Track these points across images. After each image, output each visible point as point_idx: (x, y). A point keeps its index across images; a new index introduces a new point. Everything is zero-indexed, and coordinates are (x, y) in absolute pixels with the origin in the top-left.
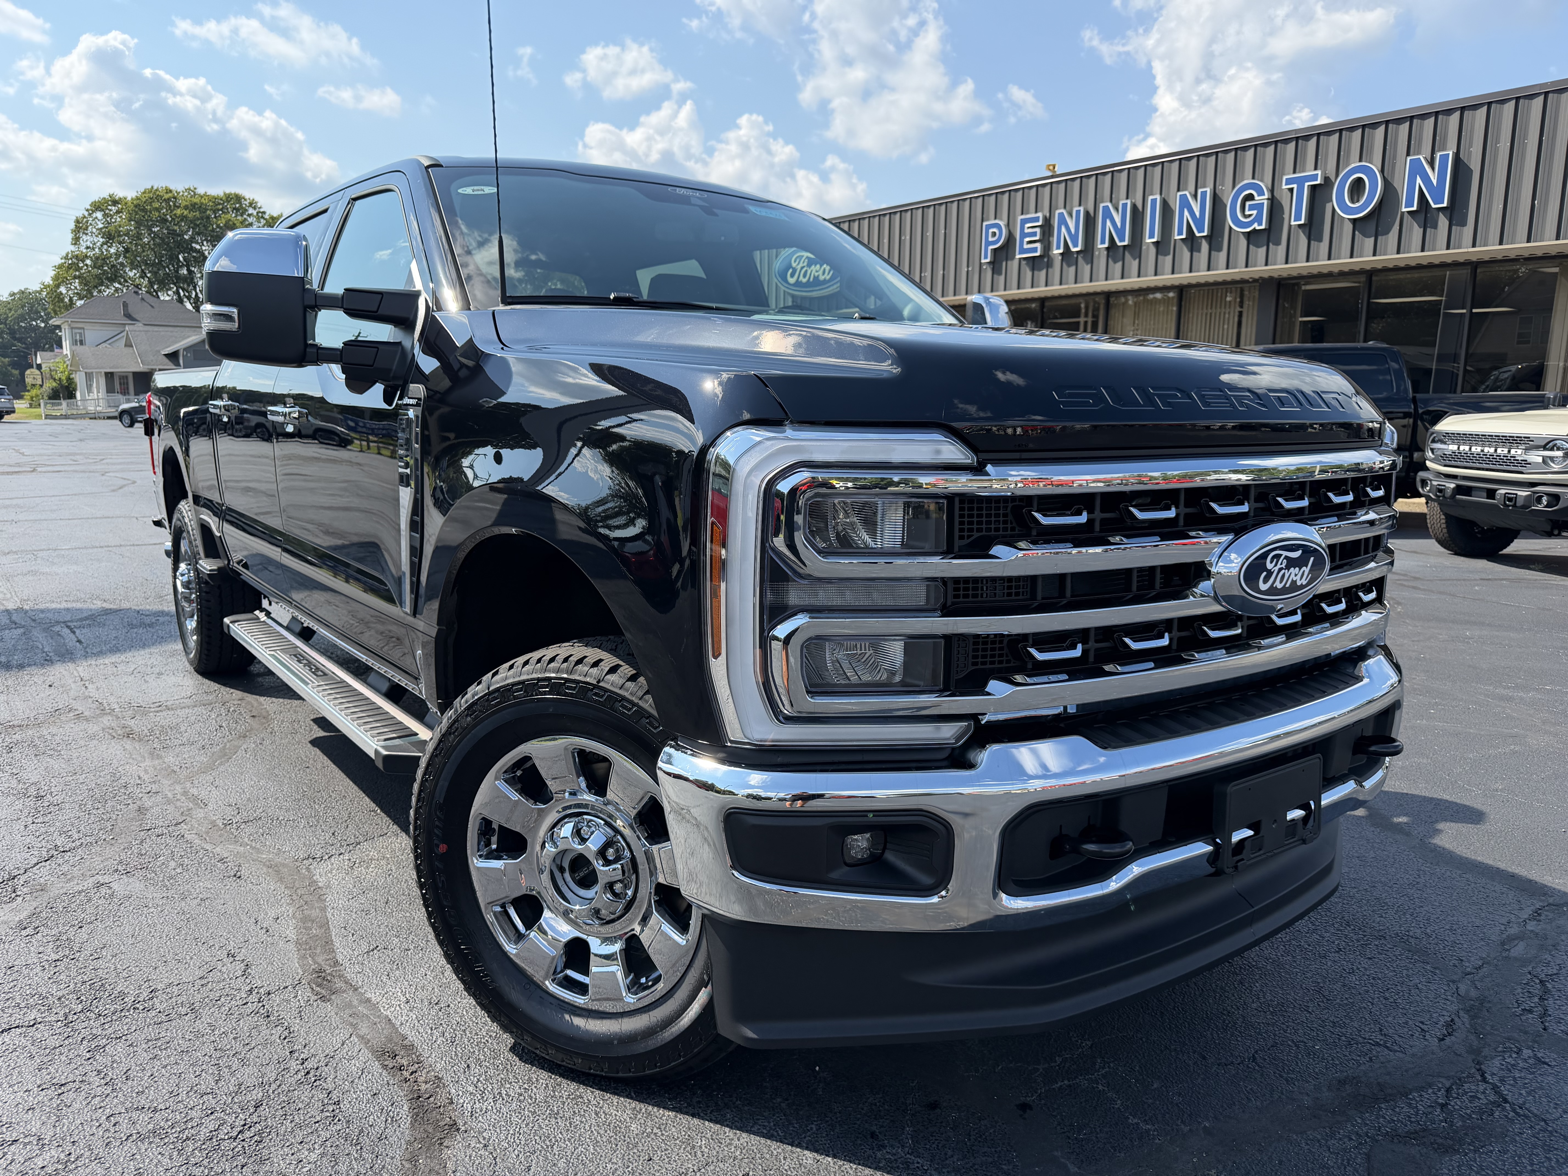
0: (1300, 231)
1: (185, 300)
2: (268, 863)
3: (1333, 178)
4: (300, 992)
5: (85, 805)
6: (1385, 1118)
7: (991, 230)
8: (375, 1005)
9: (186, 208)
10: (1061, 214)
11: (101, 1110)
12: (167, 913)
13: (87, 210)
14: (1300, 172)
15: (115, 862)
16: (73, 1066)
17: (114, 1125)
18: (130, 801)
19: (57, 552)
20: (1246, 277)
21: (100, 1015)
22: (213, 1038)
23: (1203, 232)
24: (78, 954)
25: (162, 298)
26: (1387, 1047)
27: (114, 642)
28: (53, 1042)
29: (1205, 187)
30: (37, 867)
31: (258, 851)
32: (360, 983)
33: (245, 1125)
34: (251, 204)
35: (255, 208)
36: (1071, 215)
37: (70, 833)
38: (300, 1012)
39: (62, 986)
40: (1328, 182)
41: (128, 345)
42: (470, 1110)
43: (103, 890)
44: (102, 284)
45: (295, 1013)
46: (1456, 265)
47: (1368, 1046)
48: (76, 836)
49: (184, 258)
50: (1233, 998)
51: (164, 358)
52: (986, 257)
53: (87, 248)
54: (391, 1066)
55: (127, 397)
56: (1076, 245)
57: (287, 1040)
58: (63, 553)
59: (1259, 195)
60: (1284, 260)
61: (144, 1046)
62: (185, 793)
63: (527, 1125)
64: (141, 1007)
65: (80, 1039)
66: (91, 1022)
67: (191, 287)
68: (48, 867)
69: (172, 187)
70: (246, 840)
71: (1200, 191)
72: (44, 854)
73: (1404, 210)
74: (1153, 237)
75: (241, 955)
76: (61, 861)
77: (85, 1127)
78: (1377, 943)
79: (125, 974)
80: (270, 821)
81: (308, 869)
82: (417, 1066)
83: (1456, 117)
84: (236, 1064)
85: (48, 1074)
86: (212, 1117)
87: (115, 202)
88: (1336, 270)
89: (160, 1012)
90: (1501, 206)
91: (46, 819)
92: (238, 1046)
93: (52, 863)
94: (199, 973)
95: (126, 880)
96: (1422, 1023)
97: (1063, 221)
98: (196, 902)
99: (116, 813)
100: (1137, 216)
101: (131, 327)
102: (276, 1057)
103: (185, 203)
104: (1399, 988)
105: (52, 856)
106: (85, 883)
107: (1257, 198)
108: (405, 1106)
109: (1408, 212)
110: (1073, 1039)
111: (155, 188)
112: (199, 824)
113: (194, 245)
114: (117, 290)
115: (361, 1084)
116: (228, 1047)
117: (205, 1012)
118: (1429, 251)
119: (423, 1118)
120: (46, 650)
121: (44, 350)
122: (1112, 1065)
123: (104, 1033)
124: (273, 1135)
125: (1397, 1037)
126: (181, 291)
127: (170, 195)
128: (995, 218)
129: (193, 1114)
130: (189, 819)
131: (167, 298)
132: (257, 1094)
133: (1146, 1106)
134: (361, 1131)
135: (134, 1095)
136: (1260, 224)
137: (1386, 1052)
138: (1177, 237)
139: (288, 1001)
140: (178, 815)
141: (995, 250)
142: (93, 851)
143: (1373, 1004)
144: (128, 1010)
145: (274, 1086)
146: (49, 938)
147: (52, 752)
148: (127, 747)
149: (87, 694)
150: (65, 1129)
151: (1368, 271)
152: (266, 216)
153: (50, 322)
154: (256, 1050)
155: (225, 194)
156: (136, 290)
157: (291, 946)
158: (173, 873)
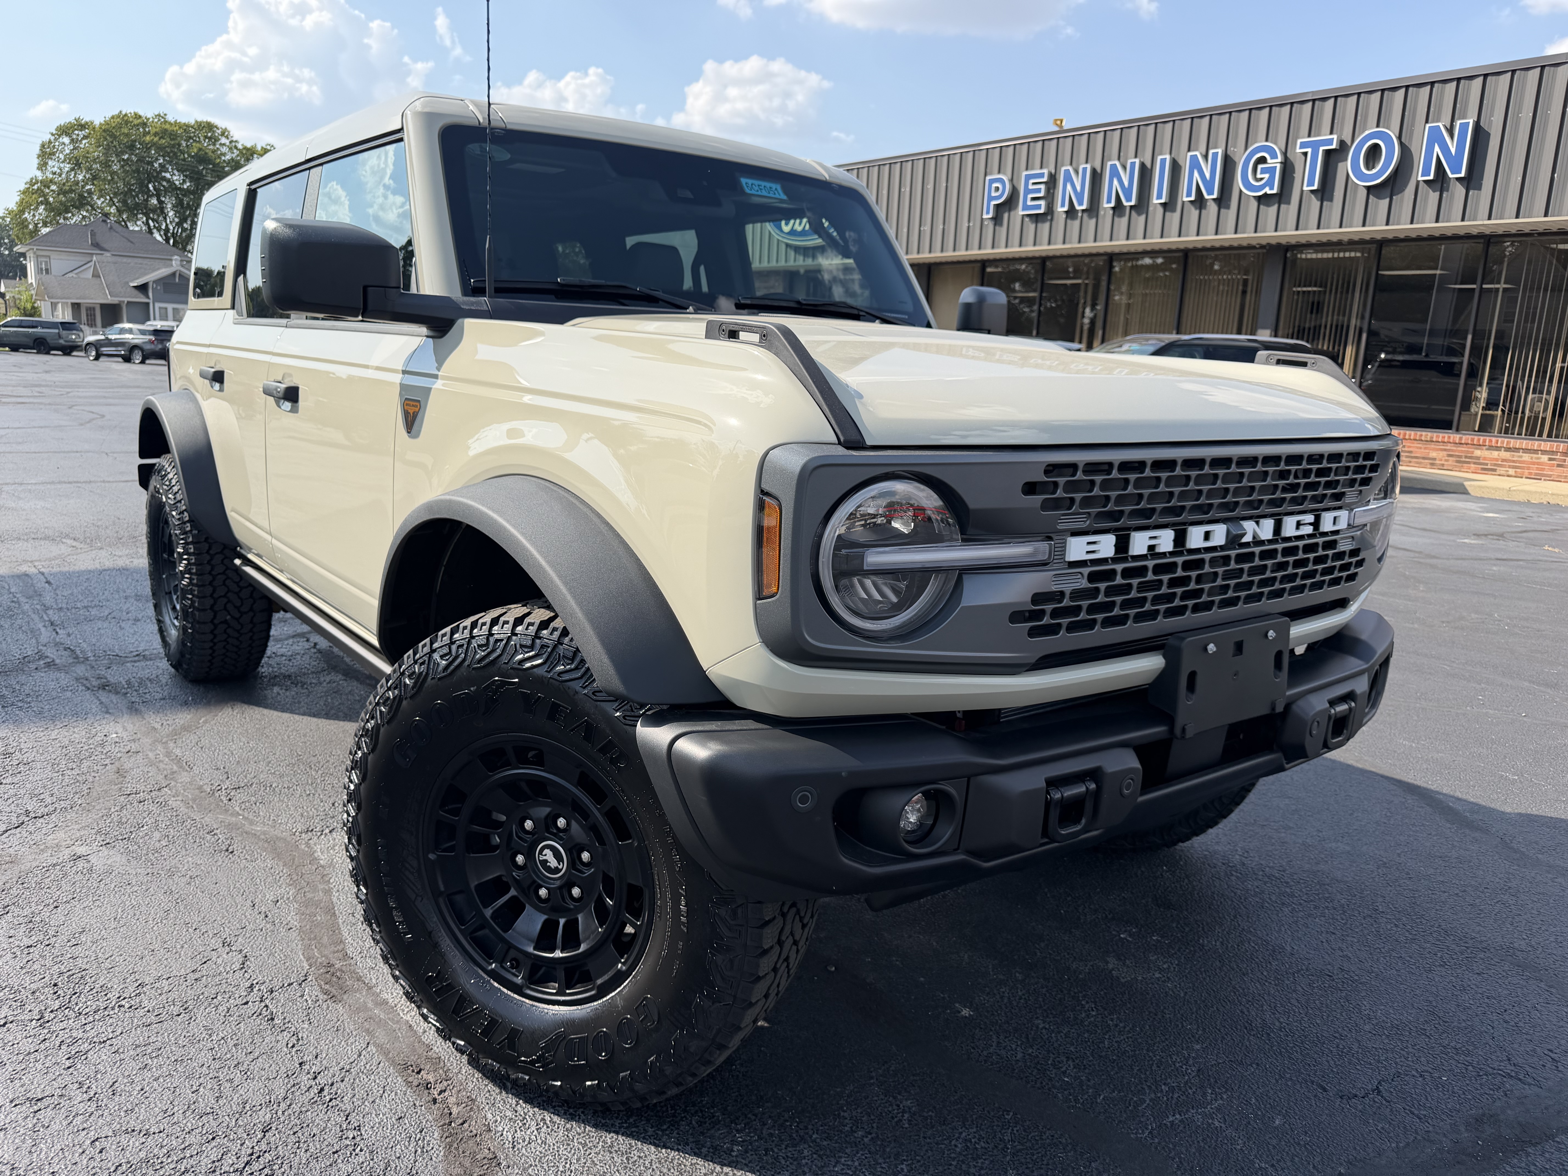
0: (1313, 196)
1: (155, 231)
2: (262, 837)
3: (1349, 142)
4: (307, 990)
5: (58, 765)
6: (1536, 1165)
7: (995, 185)
8: (393, 1008)
9: (156, 134)
10: (1067, 171)
11: (85, 1132)
12: (153, 892)
13: (52, 134)
14: (1315, 136)
15: (93, 831)
16: (51, 1076)
17: (101, 1152)
18: (108, 761)
19: (23, 487)
20: (1254, 243)
21: (80, 1014)
22: (210, 1045)
23: (1213, 194)
24: (54, 939)
25: (131, 228)
26: (1520, 1080)
27: (86, 584)
28: (27, 1045)
29: (1216, 148)
30: (7, 835)
31: (252, 823)
32: (374, 981)
33: (252, 1154)
34: (223, 134)
35: (227, 137)
36: (1077, 172)
37: (42, 797)
38: (308, 1014)
39: (36, 978)
40: (1343, 147)
41: (96, 275)
42: (510, 1139)
43: (81, 864)
44: (67, 211)
45: (302, 1015)
46: (1468, 237)
47: (1499, 1078)
48: (49, 800)
49: (154, 187)
50: (1342, 1018)
51: (133, 289)
52: (988, 213)
53: (54, 173)
54: (415, 1083)
55: (94, 329)
56: (1081, 204)
57: (294, 1049)
58: (29, 487)
59: (1272, 158)
60: (1294, 227)
61: (132, 1053)
62: (168, 754)
63: (578, 1160)
64: (127, 1006)
65: (58, 1044)
66: (71, 1021)
67: (161, 218)
68: (18, 835)
69: (141, 113)
70: (237, 809)
71: (1211, 152)
72: (14, 820)
73: (1420, 178)
74: (1161, 198)
75: (238, 944)
76: (32, 829)
77: (66, 1154)
78: (1482, 956)
79: (107, 965)
80: (262, 789)
81: (308, 845)
82: (445, 1083)
83: (1478, 82)
84: (238, 1078)
85: (22, 1086)
86: (214, 1143)
87: (82, 127)
88: (1345, 239)
89: (149, 1011)
90: (1520, 179)
91: (16, 780)
92: (240, 1055)
93: (22, 832)
94: (190, 965)
95: (106, 853)
96: (1551, 1051)
97: (1068, 178)
98: (184, 880)
99: (93, 774)
100: (1145, 174)
101: (99, 257)
102: (283, 1069)
103: (153, 131)
104: (1517, 1009)
105: (23, 823)
106: (61, 854)
107: (1269, 160)
108: (436, 1134)
109: (1424, 181)
110: (1178, 1065)
111: (124, 113)
112: (184, 790)
113: (163, 174)
114: (84, 217)
115: (384, 1105)
116: (228, 1056)
117: (200, 1014)
118: (1443, 222)
119: (457, 1149)
120: (12, 590)
121: (7, 277)
122: (1225, 1097)
123: (86, 1036)
124: (285, 1166)
125: (1528, 1068)
126: (150, 222)
127: (139, 121)
128: (999, 172)
129: (190, 1139)
130: (173, 784)
131: (137, 229)
132: (264, 1115)
133: (1271, 1147)
134: (388, 1165)
135: (122, 1114)
136: (1272, 188)
137: (1521, 1085)
138: (1186, 199)
139: (294, 1001)
140: (160, 777)
141: (997, 206)
142: (68, 817)
143: (1493, 1028)
144: (113, 1009)
145: (283, 1106)
146: (21, 920)
147: (20, 704)
148: (103, 699)
149: (58, 640)
150: (43, 1156)
151: (1378, 241)
152: (240, 146)
153: (15, 249)
154: (260, 1060)
155: (196, 122)
156: (104, 218)
157: (294, 934)
158: (157, 845)
